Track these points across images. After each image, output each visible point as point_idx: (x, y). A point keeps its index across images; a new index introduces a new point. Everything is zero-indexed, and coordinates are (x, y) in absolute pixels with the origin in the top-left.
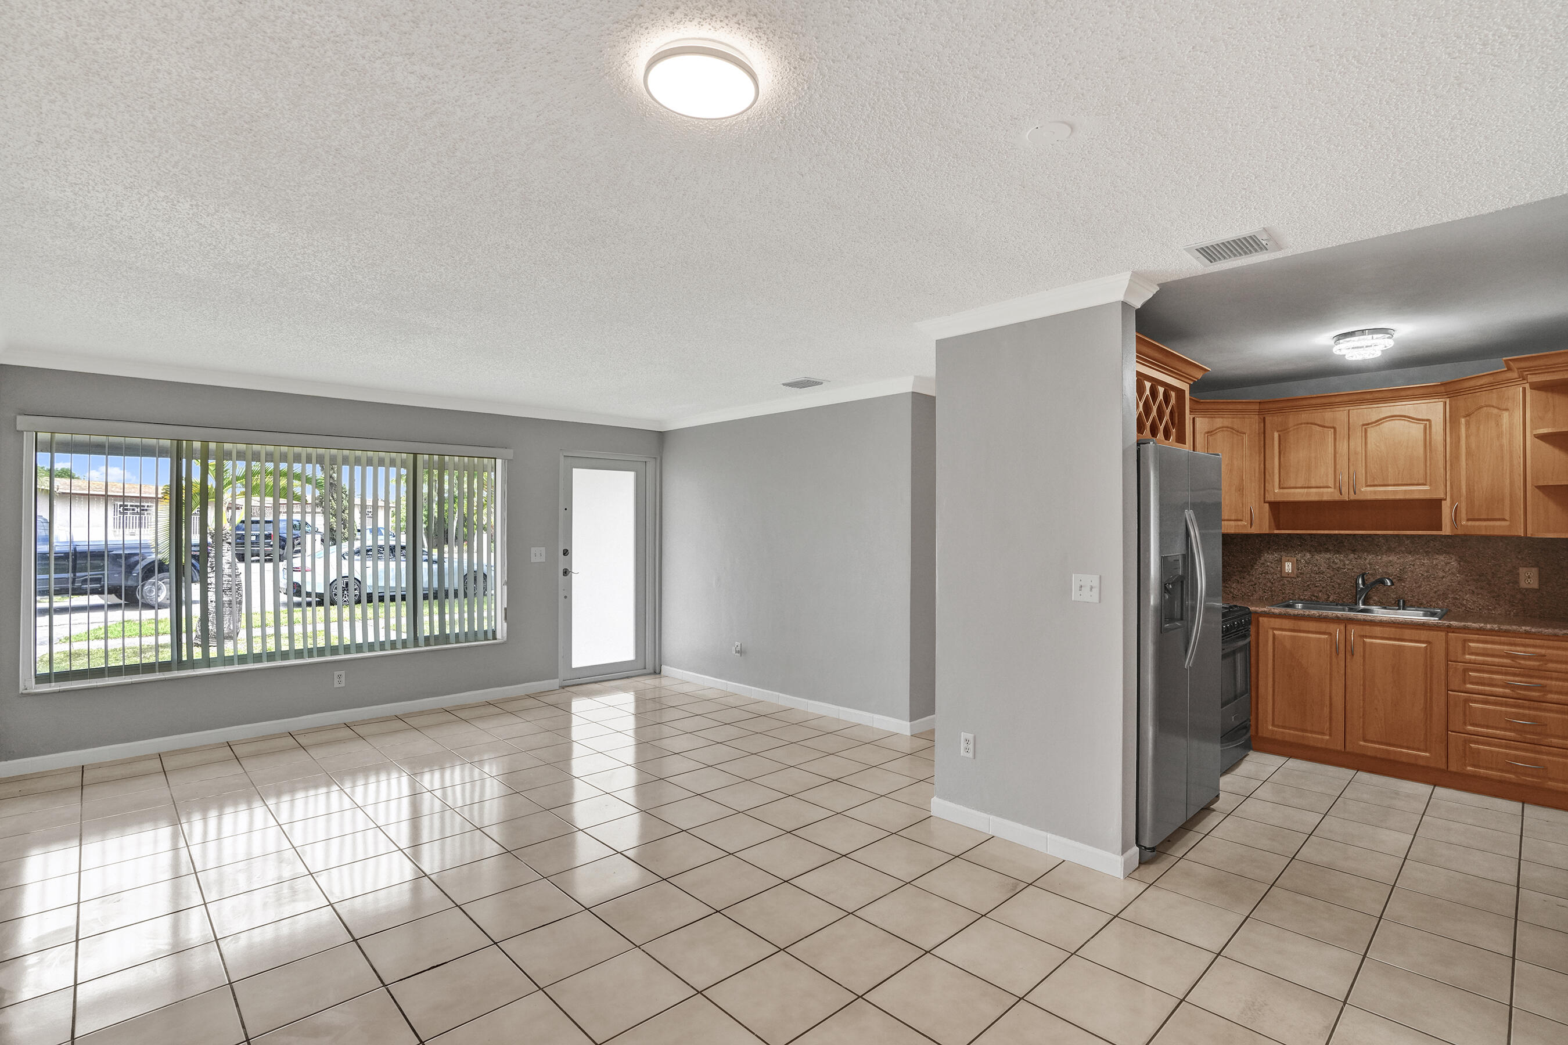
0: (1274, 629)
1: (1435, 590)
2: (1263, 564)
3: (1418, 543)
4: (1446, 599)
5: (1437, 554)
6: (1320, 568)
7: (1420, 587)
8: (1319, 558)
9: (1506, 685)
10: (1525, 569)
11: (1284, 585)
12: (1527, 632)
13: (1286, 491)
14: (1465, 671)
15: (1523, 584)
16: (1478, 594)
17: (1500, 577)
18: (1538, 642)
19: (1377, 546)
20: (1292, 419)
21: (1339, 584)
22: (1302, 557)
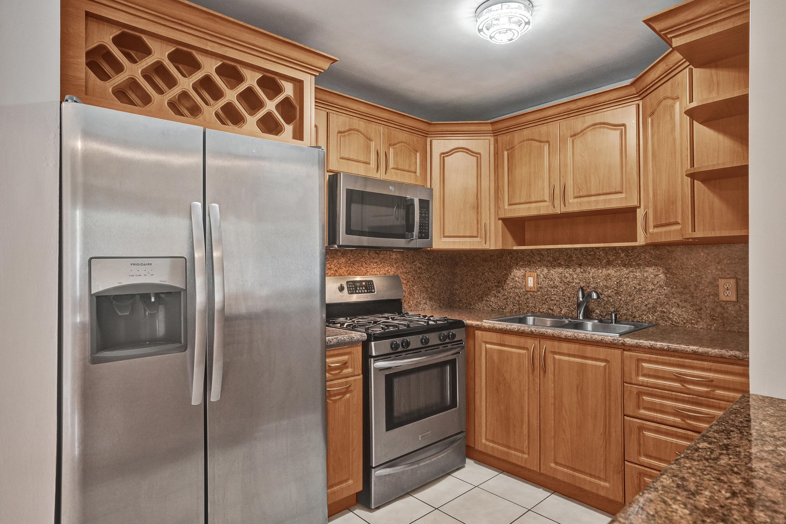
0: (486, 343)
1: (646, 303)
2: (513, 279)
3: (631, 256)
4: (655, 312)
5: (648, 266)
6: (554, 283)
7: (633, 300)
8: (553, 273)
9: (677, 413)
10: (723, 281)
11: (528, 298)
12: (694, 353)
13: (514, 207)
14: (640, 394)
15: (723, 297)
16: (683, 308)
17: (701, 290)
18: (706, 364)
19: (598, 259)
20: (517, 137)
21: (569, 298)
22: (541, 272)
